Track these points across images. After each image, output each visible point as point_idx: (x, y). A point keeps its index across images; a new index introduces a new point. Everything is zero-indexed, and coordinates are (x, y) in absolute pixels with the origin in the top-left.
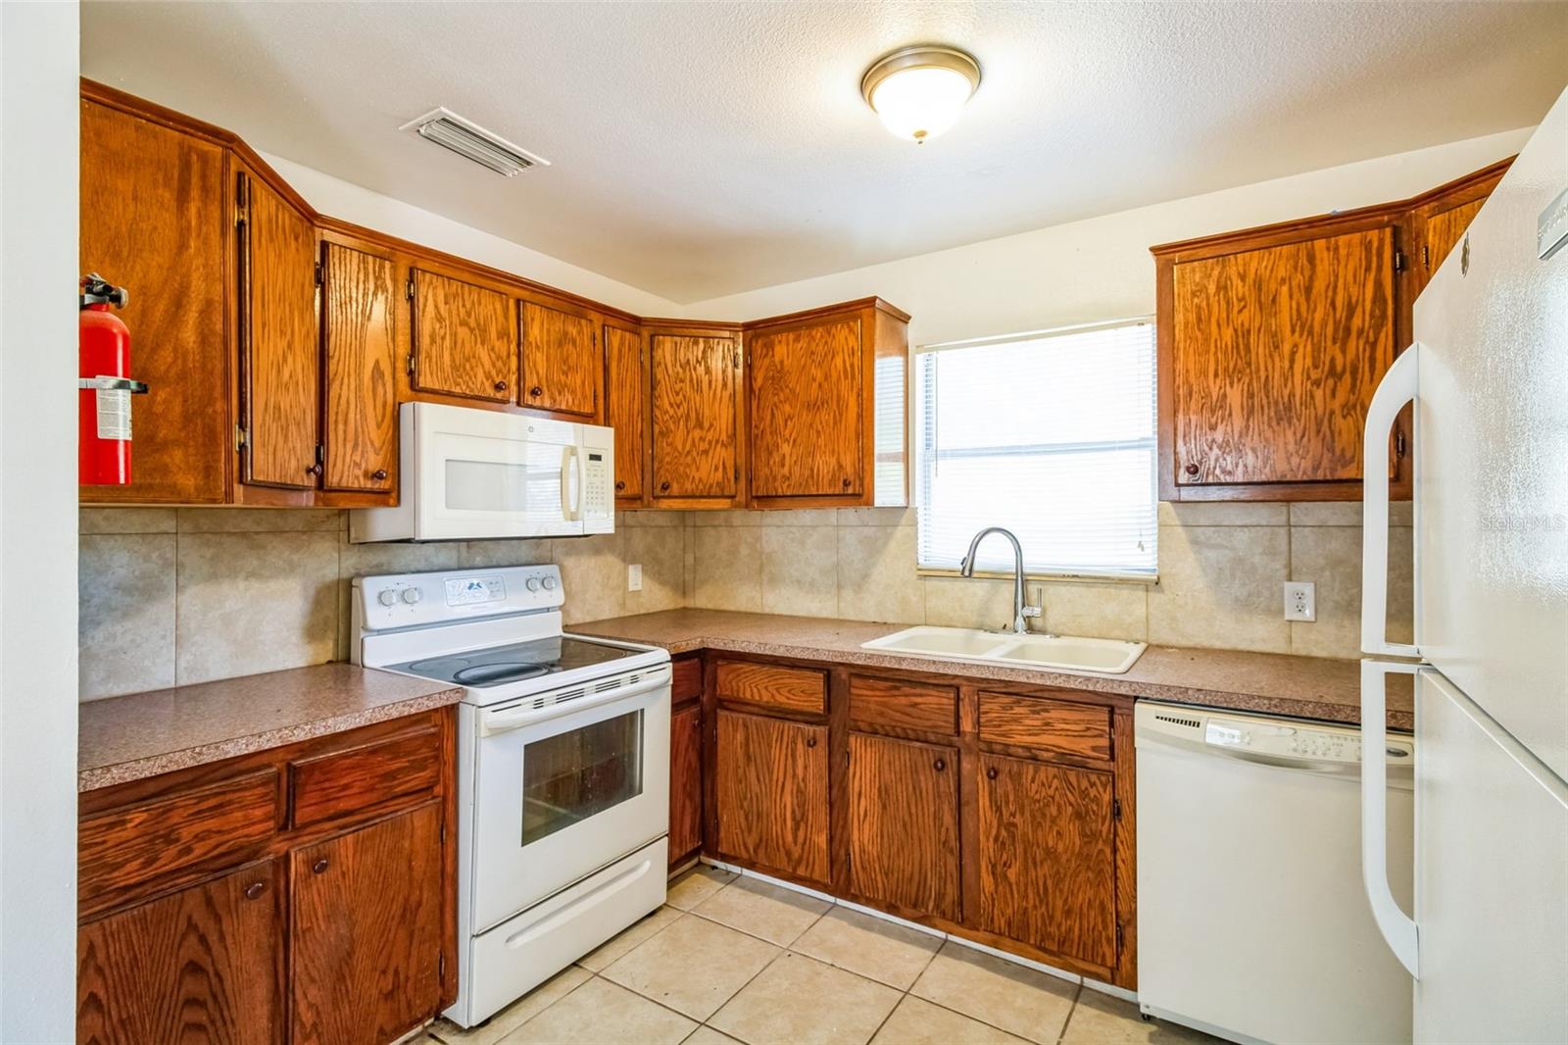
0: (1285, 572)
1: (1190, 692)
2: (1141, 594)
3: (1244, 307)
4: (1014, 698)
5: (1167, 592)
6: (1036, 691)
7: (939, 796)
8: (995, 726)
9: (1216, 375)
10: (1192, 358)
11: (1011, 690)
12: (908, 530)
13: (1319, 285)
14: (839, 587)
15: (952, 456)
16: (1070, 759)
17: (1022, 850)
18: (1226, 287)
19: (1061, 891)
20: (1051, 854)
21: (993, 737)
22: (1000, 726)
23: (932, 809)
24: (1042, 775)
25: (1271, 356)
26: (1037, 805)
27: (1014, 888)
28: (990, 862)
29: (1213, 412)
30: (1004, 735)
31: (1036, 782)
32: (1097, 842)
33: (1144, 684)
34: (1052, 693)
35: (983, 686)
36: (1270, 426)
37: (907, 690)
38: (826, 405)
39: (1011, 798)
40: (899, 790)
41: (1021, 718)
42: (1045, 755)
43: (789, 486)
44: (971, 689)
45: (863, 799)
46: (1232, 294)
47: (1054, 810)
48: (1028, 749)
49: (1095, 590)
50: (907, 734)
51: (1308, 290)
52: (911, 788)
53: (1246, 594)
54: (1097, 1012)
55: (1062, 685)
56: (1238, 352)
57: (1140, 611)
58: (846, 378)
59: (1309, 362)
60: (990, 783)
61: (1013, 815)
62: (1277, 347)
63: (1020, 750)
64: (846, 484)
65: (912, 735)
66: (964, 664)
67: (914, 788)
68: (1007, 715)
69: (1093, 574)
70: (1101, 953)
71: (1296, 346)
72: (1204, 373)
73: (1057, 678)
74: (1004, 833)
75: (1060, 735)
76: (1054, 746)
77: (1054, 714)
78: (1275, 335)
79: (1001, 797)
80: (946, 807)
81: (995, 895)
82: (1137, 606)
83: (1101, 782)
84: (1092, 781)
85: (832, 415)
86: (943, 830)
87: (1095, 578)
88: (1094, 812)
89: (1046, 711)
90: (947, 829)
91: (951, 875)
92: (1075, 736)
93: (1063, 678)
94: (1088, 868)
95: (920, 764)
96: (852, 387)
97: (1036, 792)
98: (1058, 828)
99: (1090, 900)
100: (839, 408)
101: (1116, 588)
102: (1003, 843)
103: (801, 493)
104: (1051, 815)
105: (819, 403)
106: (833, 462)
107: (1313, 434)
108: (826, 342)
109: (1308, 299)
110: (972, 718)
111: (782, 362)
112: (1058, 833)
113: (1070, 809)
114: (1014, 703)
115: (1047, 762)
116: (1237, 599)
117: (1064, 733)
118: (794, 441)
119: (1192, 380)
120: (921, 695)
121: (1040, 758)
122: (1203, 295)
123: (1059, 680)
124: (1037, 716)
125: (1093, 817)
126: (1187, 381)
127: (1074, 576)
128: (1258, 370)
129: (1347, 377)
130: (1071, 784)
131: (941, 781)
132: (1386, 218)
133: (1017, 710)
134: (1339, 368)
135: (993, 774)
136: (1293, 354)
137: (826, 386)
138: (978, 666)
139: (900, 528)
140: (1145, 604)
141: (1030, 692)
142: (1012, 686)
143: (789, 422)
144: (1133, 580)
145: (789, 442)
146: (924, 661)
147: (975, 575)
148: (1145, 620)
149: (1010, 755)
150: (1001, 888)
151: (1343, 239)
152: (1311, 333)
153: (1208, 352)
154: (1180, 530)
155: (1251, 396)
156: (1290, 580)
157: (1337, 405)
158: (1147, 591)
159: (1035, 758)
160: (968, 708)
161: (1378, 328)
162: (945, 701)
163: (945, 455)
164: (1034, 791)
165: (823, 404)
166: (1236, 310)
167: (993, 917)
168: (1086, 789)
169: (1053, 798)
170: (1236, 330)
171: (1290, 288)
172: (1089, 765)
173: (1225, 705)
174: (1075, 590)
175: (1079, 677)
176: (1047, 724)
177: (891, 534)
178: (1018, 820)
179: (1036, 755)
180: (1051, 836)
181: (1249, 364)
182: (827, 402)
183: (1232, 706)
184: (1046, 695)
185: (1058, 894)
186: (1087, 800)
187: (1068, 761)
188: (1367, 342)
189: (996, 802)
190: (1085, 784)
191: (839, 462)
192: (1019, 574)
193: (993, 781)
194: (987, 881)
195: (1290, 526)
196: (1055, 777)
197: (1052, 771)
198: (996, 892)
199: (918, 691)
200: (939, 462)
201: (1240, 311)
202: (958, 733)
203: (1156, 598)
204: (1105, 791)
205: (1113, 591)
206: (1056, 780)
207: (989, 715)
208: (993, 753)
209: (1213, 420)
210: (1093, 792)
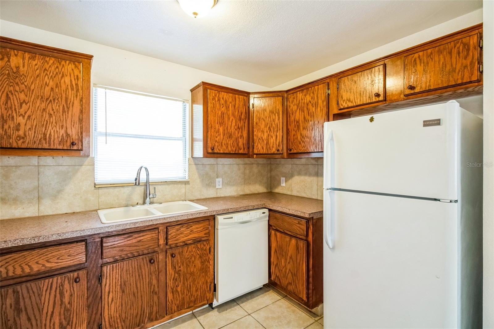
0: (216, 176)
1: (229, 210)
2: (184, 185)
3: (223, 107)
4: (181, 226)
5: (190, 184)
6: (187, 221)
7: (151, 274)
8: (174, 238)
9: (217, 123)
10: (212, 117)
11: (178, 223)
12: (89, 167)
13: (237, 106)
14: (39, 198)
15: (112, 135)
16: (197, 240)
17: (183, 278)
18: (219, 100)
19: (195, 284)
20: (192, 274)
21: (173, 242)
22: (176, 237)
23: (147, 281)
24: (190, 249)
25: (228, 121)
26: (188, 260)
27: (180, 293)
28: (171, 289)
29: (217, 133)
30: (177, 240)
31: (188, 252)
32: (206, 262)
33: (219, 210)
34: (192, 220)
35: (168, 225)
36: (228, 138)
37: (136, 236)
38: (56, 101)
39: (179, 261)
40: (132, 281)
41: (183, 232)
42: (190, 242)
43: (23, 142)
44: (163, 227)
45: (111, 294)
46: (221, 102)
47: (193, 259)
48: (184, 242)
49: (170, 186)
50: (134, 255)
51: (235, 106)
52: (137, 276)
53: (208, 183)
54: (203, 316)
55: (198, 217)
56: (222, 118)
57: (183, 191)
58: (72, 89)
59: (235, 124)
60: (172, 259)
61: (180, 267)
62: (229, 119)
63: (181, 243)
64: (73, 144)
65: (136, 254)
66: (164, 218)
67: (139, 276)
68: (179, 232)
69: (171, 181)
70: (206, 296)
71: (232, 119)
72: (215, 122)
73: (196, 215)
74: (176, 275)
75: (195, 233)
76: (193, 238)
77: (194, 227)
78: (229, 116)
79: (176, 263)
80: (154, 277)
81: (173, 300)
82: (183, 189)
83: (207, 244)
84: (204, 244)
85: (61, 107)
86: (153, 287)
87: (172, 182)
88: (205, 253)
89: (191, 227)
90: (154, 285)
91: (156, 303)
92: (200, 232)
93: (198, 214)
94: (203, 272)
95: (142, 264)
96: (77, 96)
97: (188, 255)
98: (194, 264)
99: (203, 282)
100: (67, 104)
101: (177, 185)
102: (176, 279)
103: (35, 147)
104: (192, 261)
105: (51, 98)
106: (62, 132)
107: (235, 142)
108: (57, 67)
109: (235, 109)
110: (164, 238)
111: (18, 68)
112: (195, 266)
113: (198, 256)
114: (181, 227)
115: (190, 244)
116: (207, 184)
117: (196, 232)
118: (29, 117)
119: (212, 123)
120: (143, 236)
121: (188, 244)
122: (215, 101)
123: (197, 215)
124: (188, 229)
125: (205, 255)
126: (211, 123)
127: (165, 182)
128: (226, 124)
129: (241, 129)
130: (198, 248)
131: (152, 268)
132: (246, 95)
133: (182, 229)
134: (240, 127)
135: (173, 256)
136: (232, 121)
137: (57, 90)
138: (170, 217)
139: (83, 166)
140: (185, 188)
141: (185, 222)
142: (179, 222)
143: (24, 105)
144: (181, 182)
145: (24, 117)
146: (147, 221)
147: (140, 184)
148: (184, 193)
149: (178, 247)
150: (175, 296)
151: (241, 96)
152: (235, 117)
153: (216, 116)
154: (194, 166)
155: (224, 130)
156: (217, 178)
157: (239, 135)
158: (185, 184)
159: (186, 244)
160: (162, 235)
161: (246, 119)
162: (154, 235)
163: (109, 135)
164: (187, 255)
165: (54, 100)
166: (221, 107)
167: (172, 308)
168: (203, 247)
169: (193, 255)
170: (221, 112)
171: (232, 105)
172: (202, 240)
173: (236, 211)
174: (164, 186)
175: (203, 212)
176: (191, 231)
177: (78, 169)
178: (182, 268)
179: (187, 243)
180: (192, 268)
181: (224, 122)
182: (58, 99)
183: (237, 211)
184: (190, 221)
185: (194, 286)
186: (203, 251)
187: (197, 241)
188: (244, 122)
189: (174, 265)
190: (202, 246)
191: (66, 132)
192: (148, 183)
193: (173, 258)
194: (170, 296)
195: (217, 164)
196: (194, 248)
197: (193, 246)
198: (173, 298)
199: (141, 234)
200: (107, 137)
201: (222, 107)
202: (159, 246)
203: (187, 186)
204: (208, 246)
205: (176, 185)
206: (194, 249)
207: (172, 235)
208: (172, 248)
209: (217, 135)
210: (204, 248)
